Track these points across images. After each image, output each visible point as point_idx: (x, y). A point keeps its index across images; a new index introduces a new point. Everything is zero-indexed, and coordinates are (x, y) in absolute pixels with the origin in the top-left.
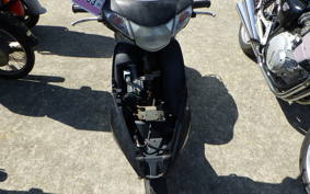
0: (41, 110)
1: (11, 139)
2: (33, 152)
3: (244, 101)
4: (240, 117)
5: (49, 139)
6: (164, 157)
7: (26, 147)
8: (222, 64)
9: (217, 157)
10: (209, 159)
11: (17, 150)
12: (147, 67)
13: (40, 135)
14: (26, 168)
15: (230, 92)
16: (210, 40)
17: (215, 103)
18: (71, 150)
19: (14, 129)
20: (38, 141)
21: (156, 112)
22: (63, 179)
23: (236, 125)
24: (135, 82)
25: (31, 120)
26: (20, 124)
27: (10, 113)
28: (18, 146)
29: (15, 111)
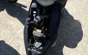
0: (16, 15)
1: (4, 22)
2: (8, 29)
3: (87, 34)
4: (83, 40)
5: (14, 26)
6: (39, 52)
7: (7, 26)
8: (84, 17)
9: (67, 52)
10: (63, 52)
11: (4, 26)
12: (44, 12)
13: (12, 23)
14: (4, 33)
15: (82, 29)
16: (83, 6)
17: (75, 31)
18: (19, 32)
19: (6, 19)
20: (11, 25)
21: (41, 34)
22: (13, 41)
23: (80, 42)
24: (37, 17)
25: (12, 18)
26: (8, 18)
27: (7, 14)
28: (5, 25)
29: (8, 13)
